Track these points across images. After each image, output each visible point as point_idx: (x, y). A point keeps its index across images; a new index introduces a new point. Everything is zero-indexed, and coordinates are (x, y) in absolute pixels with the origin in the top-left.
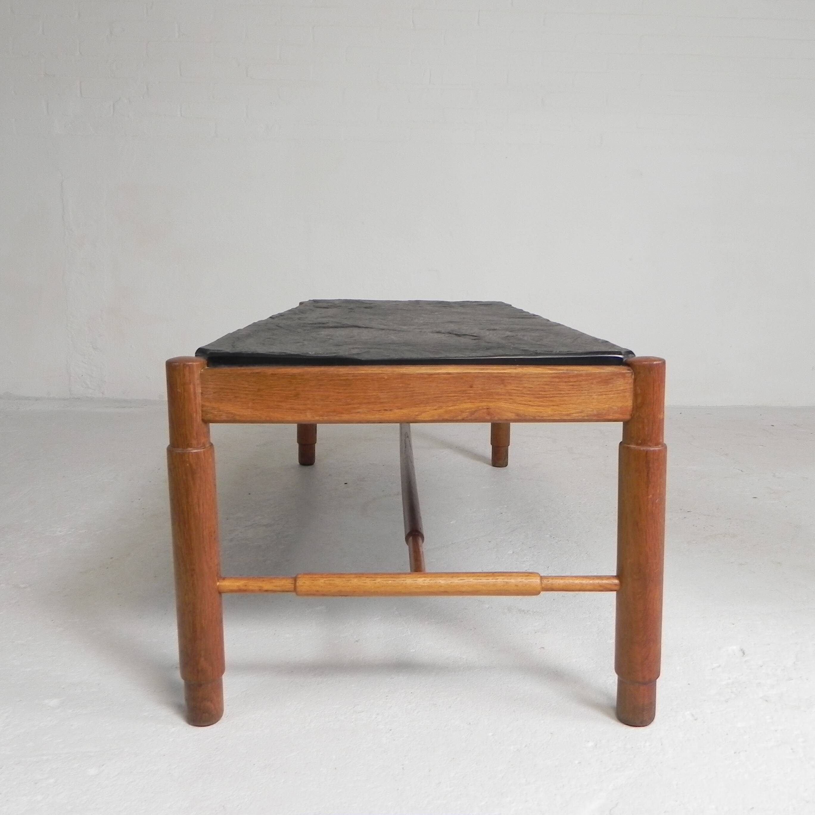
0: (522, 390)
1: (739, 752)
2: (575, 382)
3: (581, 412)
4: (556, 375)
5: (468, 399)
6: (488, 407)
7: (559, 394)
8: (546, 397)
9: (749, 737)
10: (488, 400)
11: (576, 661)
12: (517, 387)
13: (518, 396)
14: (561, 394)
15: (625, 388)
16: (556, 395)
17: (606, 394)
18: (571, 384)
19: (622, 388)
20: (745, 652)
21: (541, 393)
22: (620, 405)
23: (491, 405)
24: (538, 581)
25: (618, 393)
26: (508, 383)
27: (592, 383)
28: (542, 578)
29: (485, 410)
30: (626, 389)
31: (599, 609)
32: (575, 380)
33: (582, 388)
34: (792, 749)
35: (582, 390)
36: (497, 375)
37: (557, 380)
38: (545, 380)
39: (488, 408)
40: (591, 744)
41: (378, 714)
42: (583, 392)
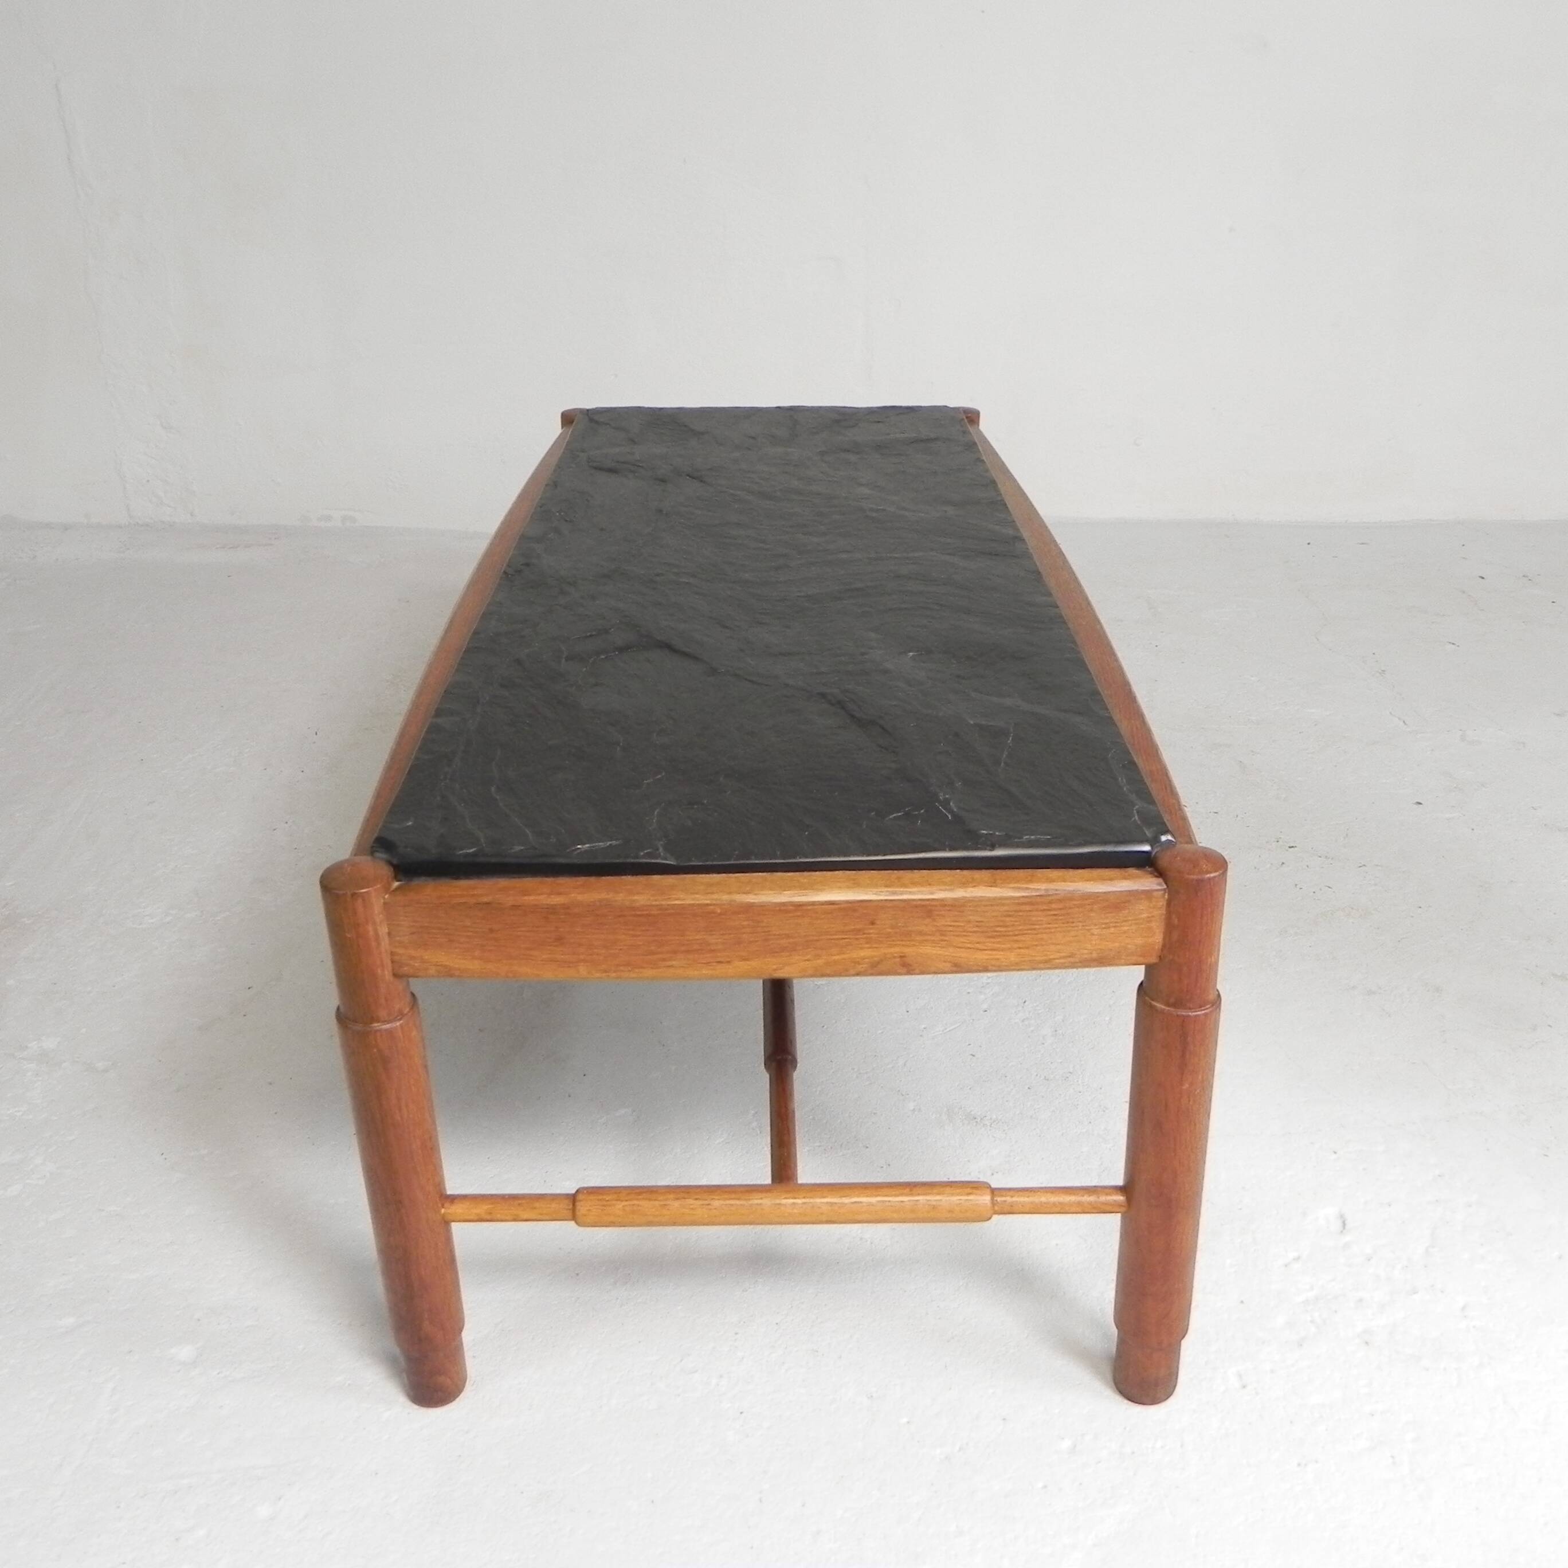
0: (964, 926)
1: (1306, 1465)
2: (1060, 909)
3: (1070, 957)
4: (1022, 901)
5: (867, 943)
6: (902, 955)
7: (1031, 929)
8: (1008, 936)
9: (1327, 1430)
10: (904, 943)
11: (1057, 1245)
12: (956, 921)
13: (957, 936)
14: (1034, 929)
15: (1150, 915)
16: (1026, 932)
17: (1115, 927)
18: (1052, 913)
19: (1144, 915)
20: (1346, 1222)
21: (998, 929)
22: (1139, 941)
23: (907, 950)
24: (987, 1198)
25: (1136, 924)
26: (938, 915)
27: (1091, 910)
28: (993, 1191)
29: (898, 960)
30: (1153, 916)
31: (1107, 1111)
32: (1061, 906)
33: (1073, 918)
34: (1393, 1457)
35: (1073, 922)
36: (919, 903)
37: (1028, 908)
38: (1006, 908)
39: (901, 957)
40: (1066, 1444)
41: (721, 1376)
42: (1074, 925)
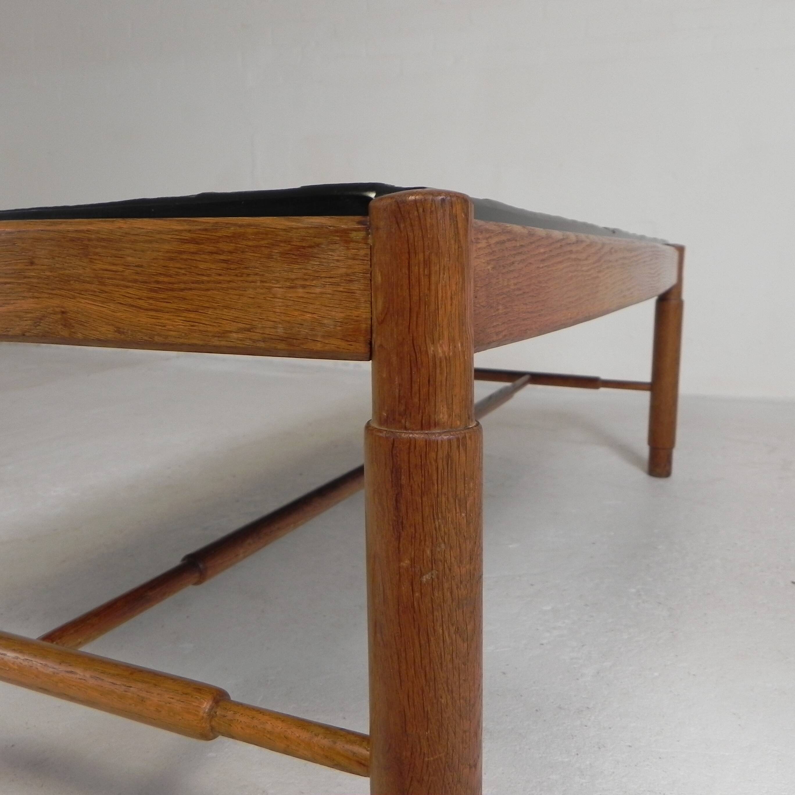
0: (123, 271)
2: (231, 252)
3: (249, 330)
4: (188, 235)
5: (29, 290)
6: (63, 310)
7: (197, 282)
8: (172, 290)
10: (63, 292)
12: (114, 264)
13: (117, 286)
14: (203, 282)
15: (350, 271)
16: (193, 285)
17: (304, 287)
18: (222, 257)
19: (343, 271)
21: (161, 279)
22: (339, 315)
23: (70, 305)
25: (332, 284)
26: (96, 254)
27: (269, 257)
29: (59, 316)
30: (354, 273)
32: (231, 247)
33: (246, 268)
35: (248, 275)
36: (74, 235)
37: (192, 247)
38: (167, 247)
39: (63, 312)
42: (250, 279)
